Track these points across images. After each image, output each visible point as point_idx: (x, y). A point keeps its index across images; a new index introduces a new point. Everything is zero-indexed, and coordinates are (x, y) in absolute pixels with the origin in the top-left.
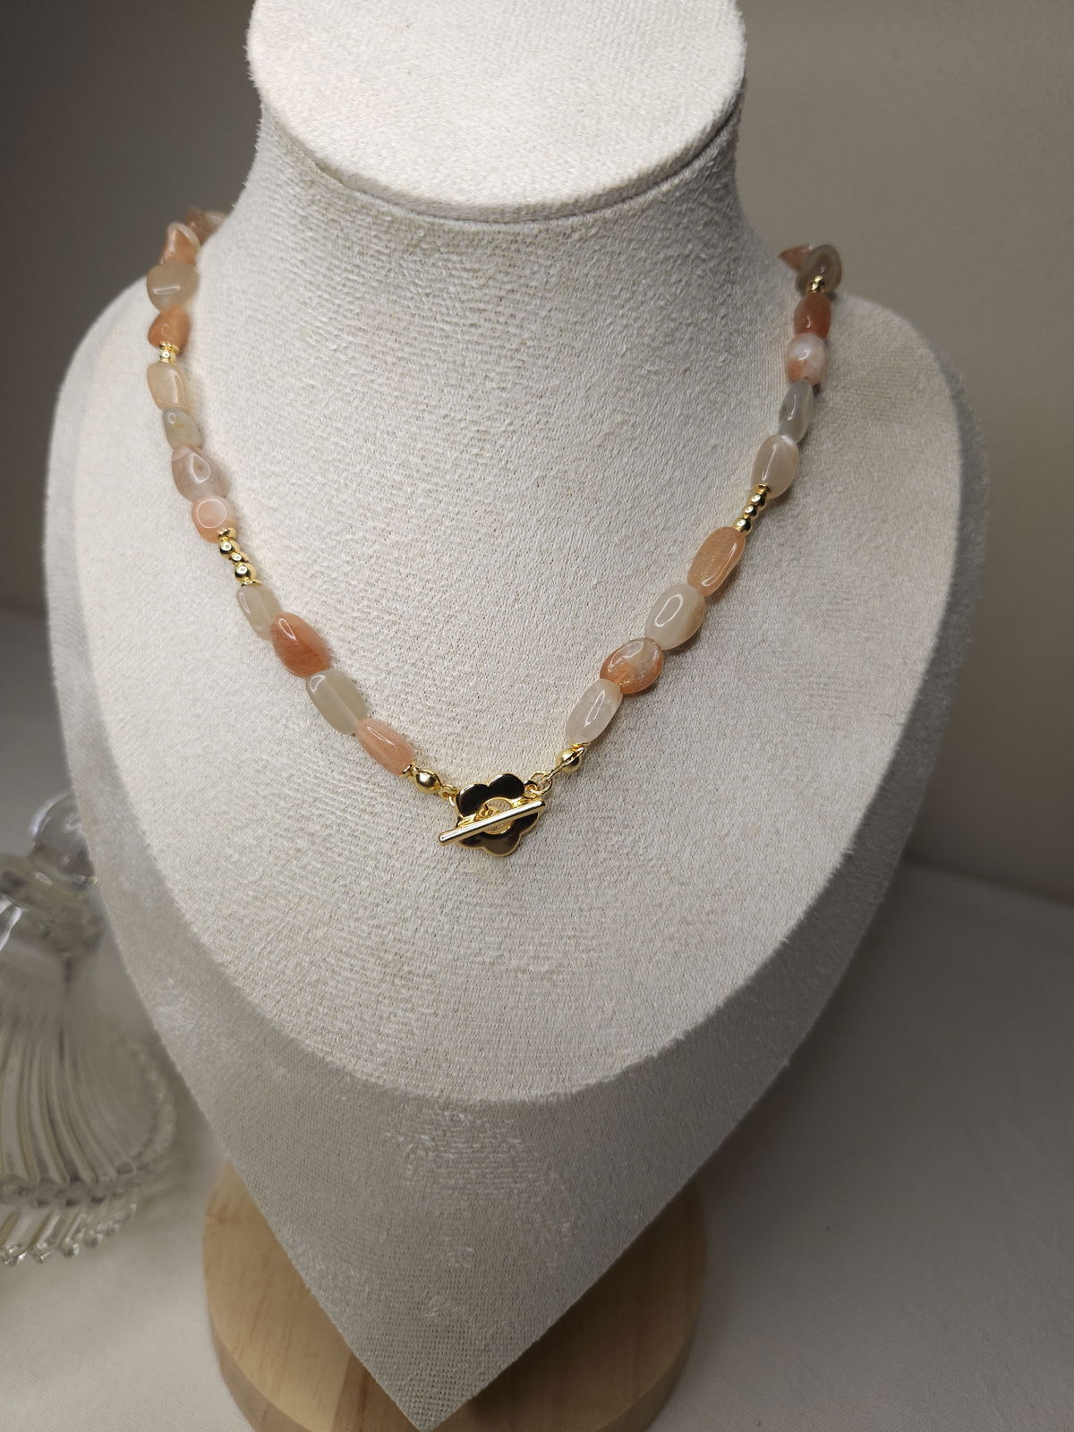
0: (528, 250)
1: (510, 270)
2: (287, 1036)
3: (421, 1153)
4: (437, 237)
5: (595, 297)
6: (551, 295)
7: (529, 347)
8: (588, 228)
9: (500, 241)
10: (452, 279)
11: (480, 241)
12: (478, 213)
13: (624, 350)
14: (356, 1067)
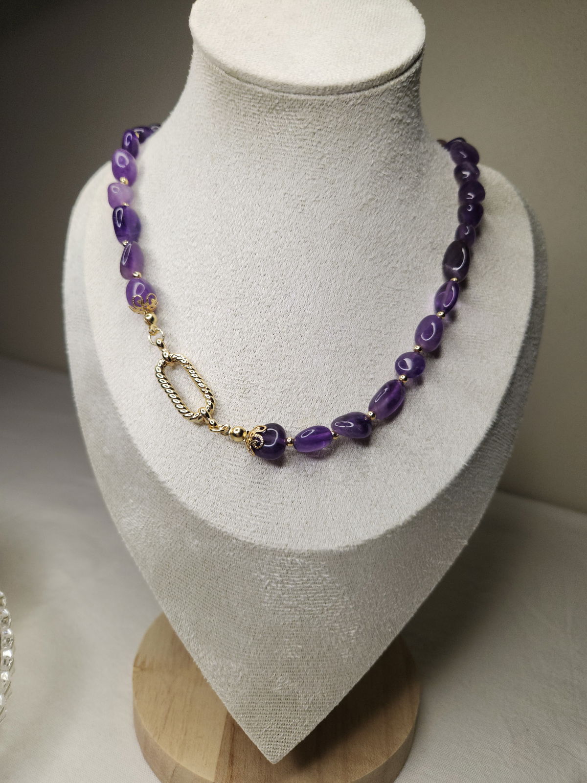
0: (329, 109)
1: (319, 119)
2: (200, 519)
3: (274, 585)
4: (284, 103)
5: (359, 134)
6: (339, 132)
7: (327, 158)
8: (357, 99)
9: (315, 104)
10: (290, 125)
11: (306, 104)
12: (306, 89)
13: (372, 162)
14: (239, 534)
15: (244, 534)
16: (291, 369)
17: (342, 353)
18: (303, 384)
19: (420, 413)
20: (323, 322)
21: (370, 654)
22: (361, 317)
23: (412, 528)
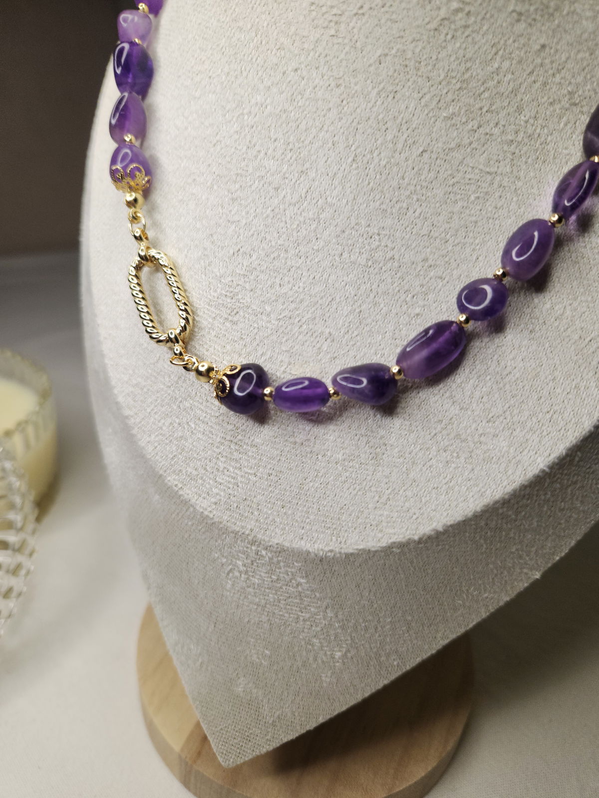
14: (197, 502)
15: (203, 505)
16: (296, 288)
17: (376, 270)
18: (310, 312)
19: (488, 377)
20: (352, 218)
21: (363, 685)
22: (417, 214)
23: (438, 545)
